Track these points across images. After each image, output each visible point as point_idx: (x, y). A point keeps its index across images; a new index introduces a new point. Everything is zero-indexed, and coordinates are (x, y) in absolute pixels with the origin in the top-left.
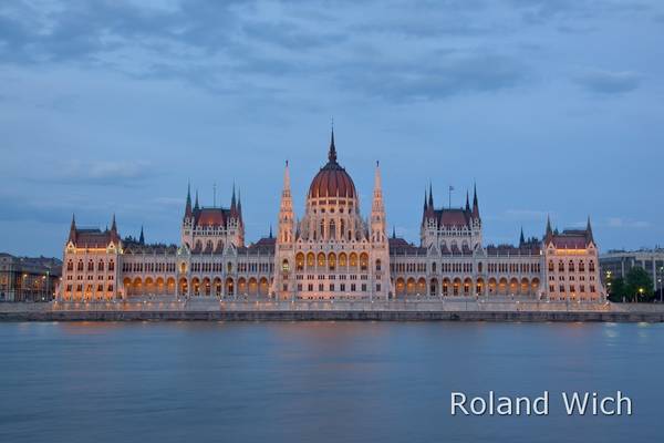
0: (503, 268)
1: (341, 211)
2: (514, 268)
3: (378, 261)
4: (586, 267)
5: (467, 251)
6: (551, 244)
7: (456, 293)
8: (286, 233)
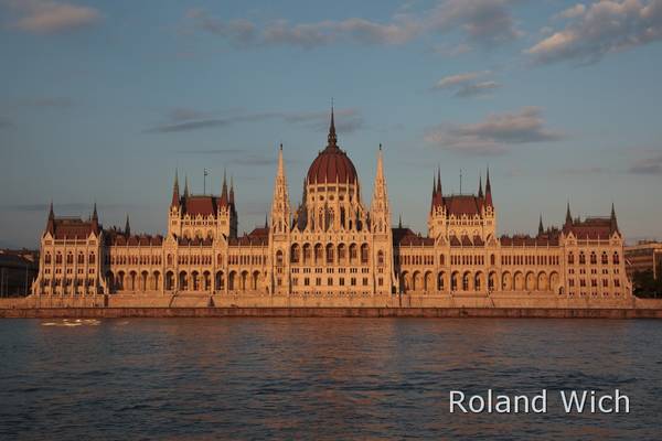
0: (518, 260)
1: (341, 198)
2: (530, 260)
3: (380, 253)
4: (610, 258)
5: (479, 242)
6: (571, 234)
7: (465, 287)
8: (280, 223)
